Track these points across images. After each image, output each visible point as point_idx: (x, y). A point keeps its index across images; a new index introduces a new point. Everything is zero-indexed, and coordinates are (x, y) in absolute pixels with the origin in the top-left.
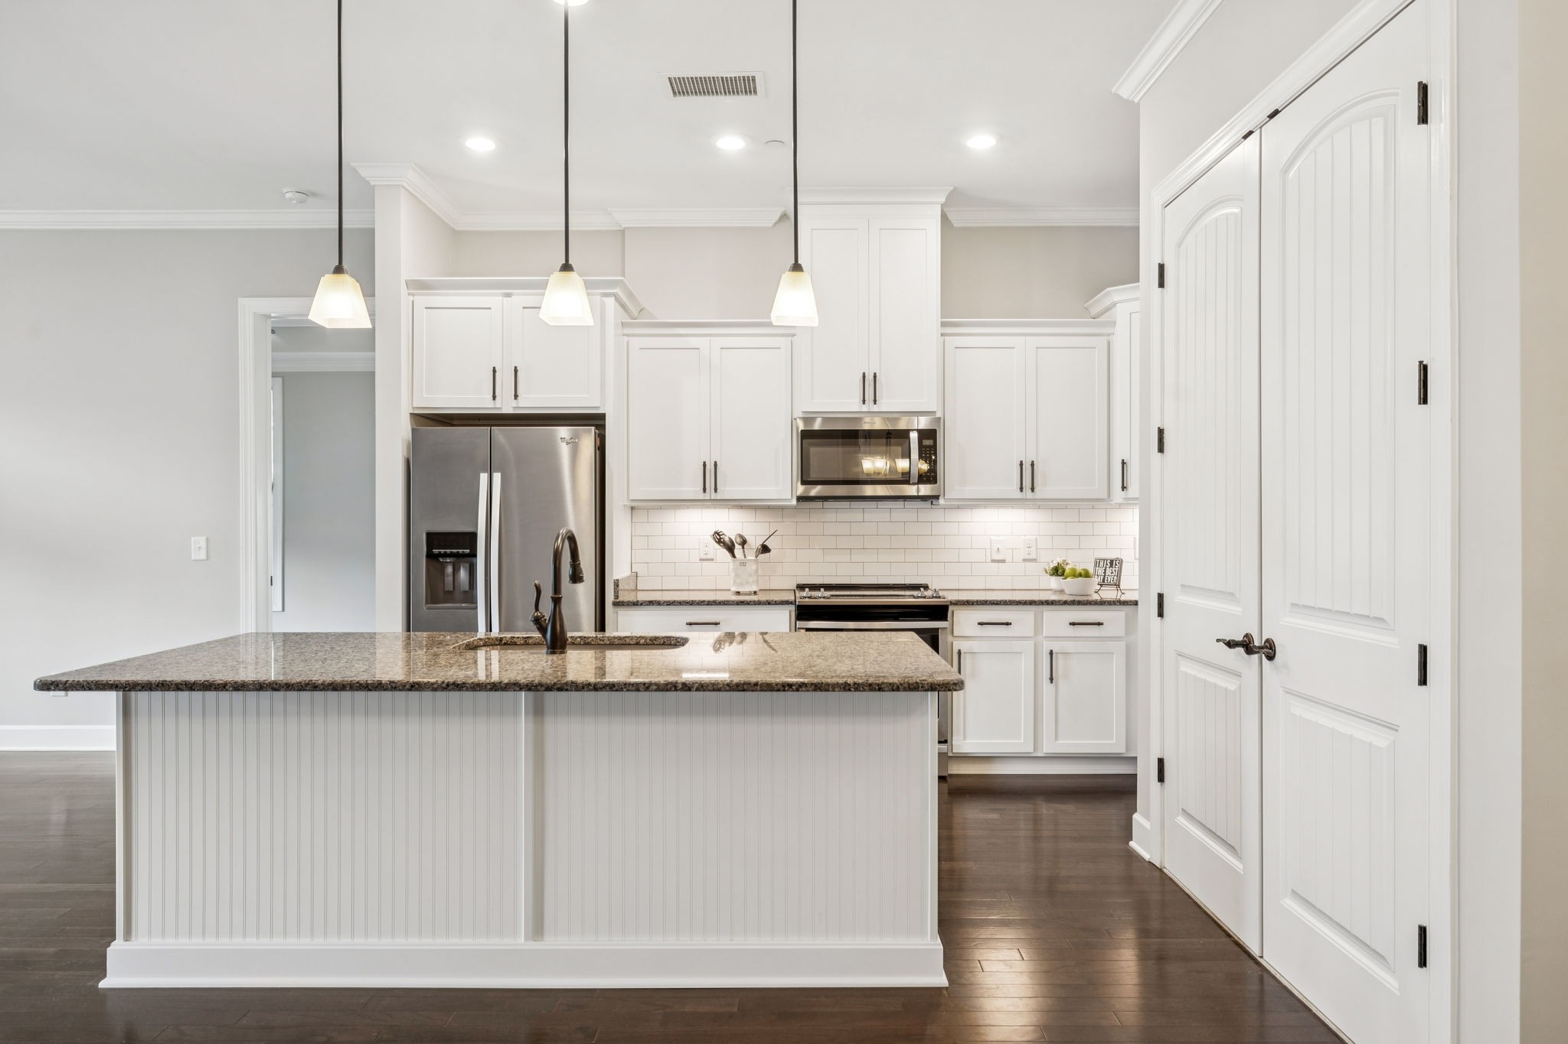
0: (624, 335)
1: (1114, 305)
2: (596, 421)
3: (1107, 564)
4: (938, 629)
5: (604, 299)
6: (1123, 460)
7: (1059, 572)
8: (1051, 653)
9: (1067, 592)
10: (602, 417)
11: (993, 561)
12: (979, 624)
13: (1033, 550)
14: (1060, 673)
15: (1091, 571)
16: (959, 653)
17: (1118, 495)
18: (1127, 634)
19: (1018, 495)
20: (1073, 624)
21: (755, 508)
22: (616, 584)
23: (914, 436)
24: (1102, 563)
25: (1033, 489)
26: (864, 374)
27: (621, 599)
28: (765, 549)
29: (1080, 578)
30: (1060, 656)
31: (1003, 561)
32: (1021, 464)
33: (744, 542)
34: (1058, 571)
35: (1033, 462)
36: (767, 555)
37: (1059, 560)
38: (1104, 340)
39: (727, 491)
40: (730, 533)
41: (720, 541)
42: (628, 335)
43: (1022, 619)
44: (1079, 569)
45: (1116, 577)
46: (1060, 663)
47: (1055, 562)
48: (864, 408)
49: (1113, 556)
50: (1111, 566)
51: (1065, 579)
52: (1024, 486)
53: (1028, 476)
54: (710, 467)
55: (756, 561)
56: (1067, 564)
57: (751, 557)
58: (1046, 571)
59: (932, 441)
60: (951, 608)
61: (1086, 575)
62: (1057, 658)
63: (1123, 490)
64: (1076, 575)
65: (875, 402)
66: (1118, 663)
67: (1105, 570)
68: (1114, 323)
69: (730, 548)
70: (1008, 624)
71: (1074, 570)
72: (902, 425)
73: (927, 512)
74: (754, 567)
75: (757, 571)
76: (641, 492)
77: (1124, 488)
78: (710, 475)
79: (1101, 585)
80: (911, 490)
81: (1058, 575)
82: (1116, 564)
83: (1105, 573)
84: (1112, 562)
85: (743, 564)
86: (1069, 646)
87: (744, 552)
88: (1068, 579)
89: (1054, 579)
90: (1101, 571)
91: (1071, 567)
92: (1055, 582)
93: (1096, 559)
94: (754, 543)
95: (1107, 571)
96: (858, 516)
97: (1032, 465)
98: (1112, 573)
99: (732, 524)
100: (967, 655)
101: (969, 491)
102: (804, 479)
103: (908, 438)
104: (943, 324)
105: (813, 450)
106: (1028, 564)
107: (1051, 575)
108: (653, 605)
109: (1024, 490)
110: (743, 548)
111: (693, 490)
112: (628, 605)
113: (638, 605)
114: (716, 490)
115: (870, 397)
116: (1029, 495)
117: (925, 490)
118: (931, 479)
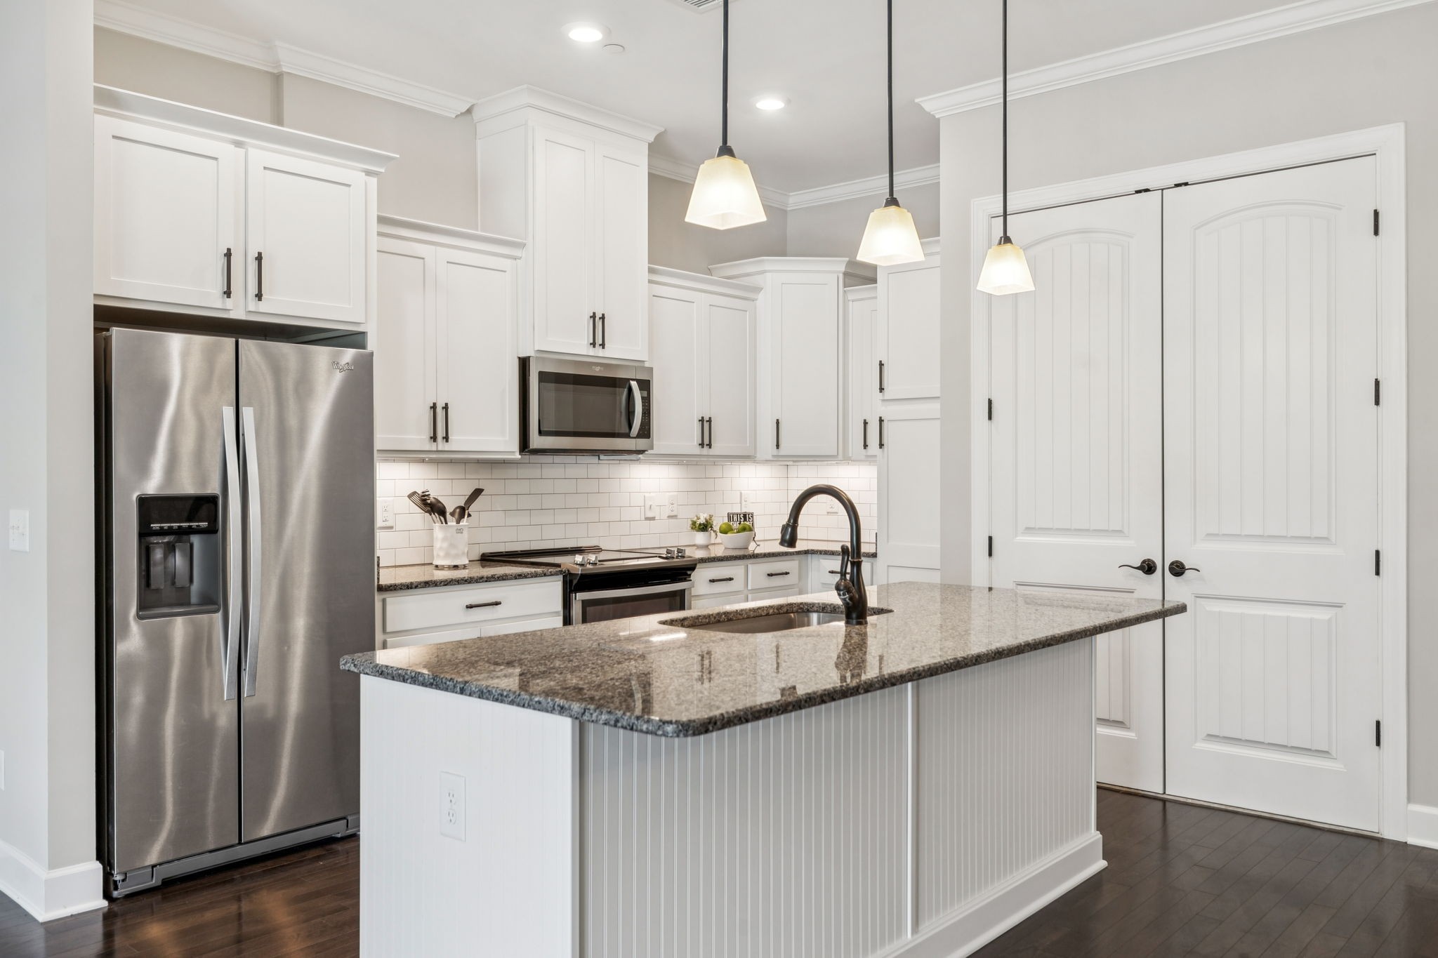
1: (761, 272)
3: (740, 518)
4: (685, 590)
5: (369, 179)
6: (779, 420)
10: (363, 337)
11: (646, 519)
12: (710, 581)
19: (697, 451)
23: (636, 386)
24: (735, 518)
25: (710, 445)
26: (593, 313)
31: (653, 519)
32: (703, 420)
35: (710, 418)
38: (752, 304)
42: (381, 234)
48: (592, 352)
49: (747, 511)
50: (744, 520)
51: (709, 534)
52: (704, 442)
53: (707, 432)
54: (439, 411)
56: (712, 519)
59: (646, 392)
63: (778, 448)
68: (759, 290)
70: (731, 579)
74: (467, 534)
77: (777, 445)
78: (440, 420)
82: (749, 518)
84: (745, 516)
95: (739, 525)
97: (710, 421)
102: (542, 429)
104: (651, 270)
111: (420, 439)
112: (401, 589)
113: (411, 588)
114: (446, 438)
115: (599, 340)
116: (706, 452)
117: (641, 444)
118: (647, 433)
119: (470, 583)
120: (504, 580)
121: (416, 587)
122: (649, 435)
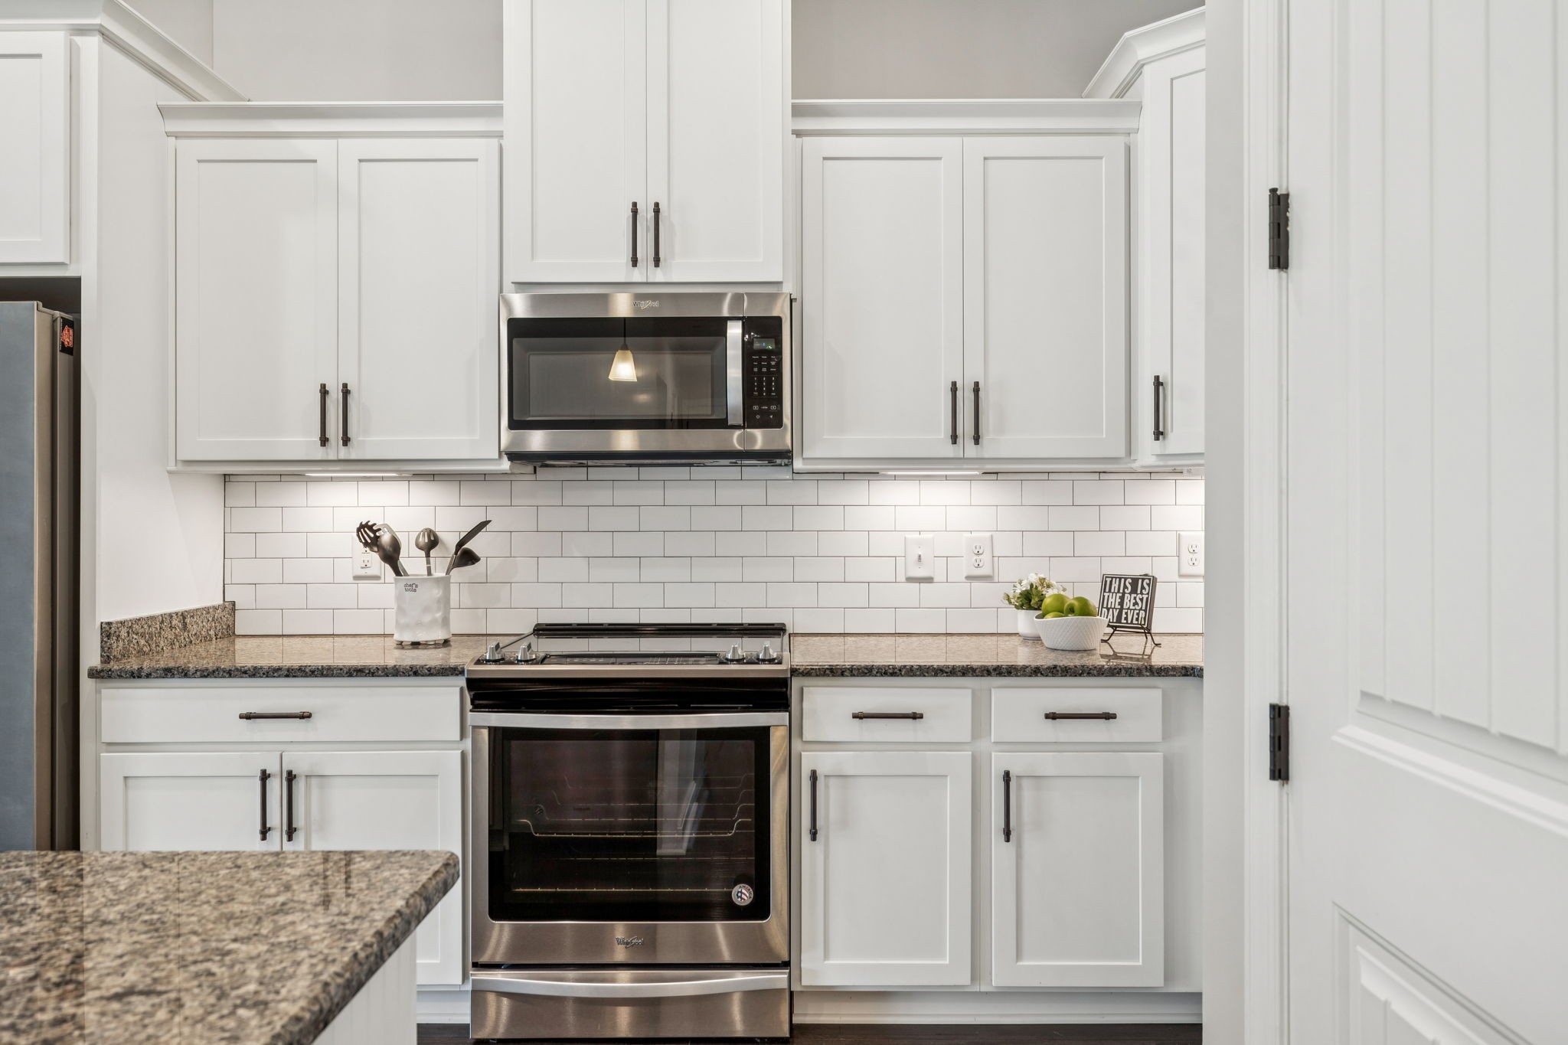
0: (168, 134)
1: (1138, 70)
3: (1125, 587)
4: (769, 727)
5: (78, 40)
6: (1157, 378)
7: (1033, 602)
8: (1007, 777)
9: (1047, 643)
10: (75, 284)
11: (910, 580)
12: (855, 716)
13: (986, 558)
14: (1027, 817)
15: (1094, 601)
16: (814, 776)
17: (1148, 451)
18: (1166, 735)
19: (949, 451)
20: (1052, 716)
21: (441, 476)
23: (735, 331)
24: (1115, 585)
25: (977, 439)
26: (635, 204)
28: (466, 557)
29: (1071, 617)
30: (1025, 783)
31: (929, 580)
32: (954, 388)
34: (1030, 600)
35: (977, 384)
36: (469, 570)
37: (1033, 578)
38: (1119, 141)
39: (369, 443)
41: (372, 543)
42: (177, 136)
43: (946, 706)
44: (1070, 596)
45: (1142, 613)
46: (1025, 797)
47: (1024, 583)
48: (637, 274)
49: (1137, 571)
50: (1134, 591)
51: (1042, 616)
52: (959, 431)
53: (968, 412)
54: (332, 396)
55: (447, 582)
56: (1049, 586)
58: (1009, 600)
59: (770, 341)
60: (796, 683)
61: (1083, 609)
62: (1019, 788)
63: (1157, 439)
64: (1064, 609)
65: (657, 262)
66: (1147, 800)
67: (1122, 598)
68: (1139, 107)
69: (391, 556)
70: (916, 716)
71: (1060, 599)
72: (711, 310)
74: (431, 594)
77: (1158, 434)
78: (335, 414)
79: (1115, 628)
80: (735, 440)
81: (1031, 608)
82: (1143, 588)
83: (1121, 603)
84: (1135, 581)
86: (1046, 763)
87: (428, 562)
88: (1049, 618)
89: (1023, 615)
90: (1113, 600)
91: (1055, 592)
92: (1024, 622)
93: (1105, 577)
95: (1126, 600)
96: (653, 494)
97: (976, 389)
98: (1136, 604)
100: (832, 781)
101: (851, 442)
102: (515, 418)
103: (723, 333)
104: (798, 111)
105: (536, 360)
106: (977, 585)
107: (1017, 607)
108: (173, 676)
109: (960, 440)
110: (428, 555)
111: (301, 441)
112: (120, 676)
113: (140, 677)
114: (346, 441)
115: (645, 250)
116: (971, 450)
117: (760, 439)
118: (774, 420)
119: (253, 676)
120: (322, 675)
121: (148, 676)
122: (778, 423)
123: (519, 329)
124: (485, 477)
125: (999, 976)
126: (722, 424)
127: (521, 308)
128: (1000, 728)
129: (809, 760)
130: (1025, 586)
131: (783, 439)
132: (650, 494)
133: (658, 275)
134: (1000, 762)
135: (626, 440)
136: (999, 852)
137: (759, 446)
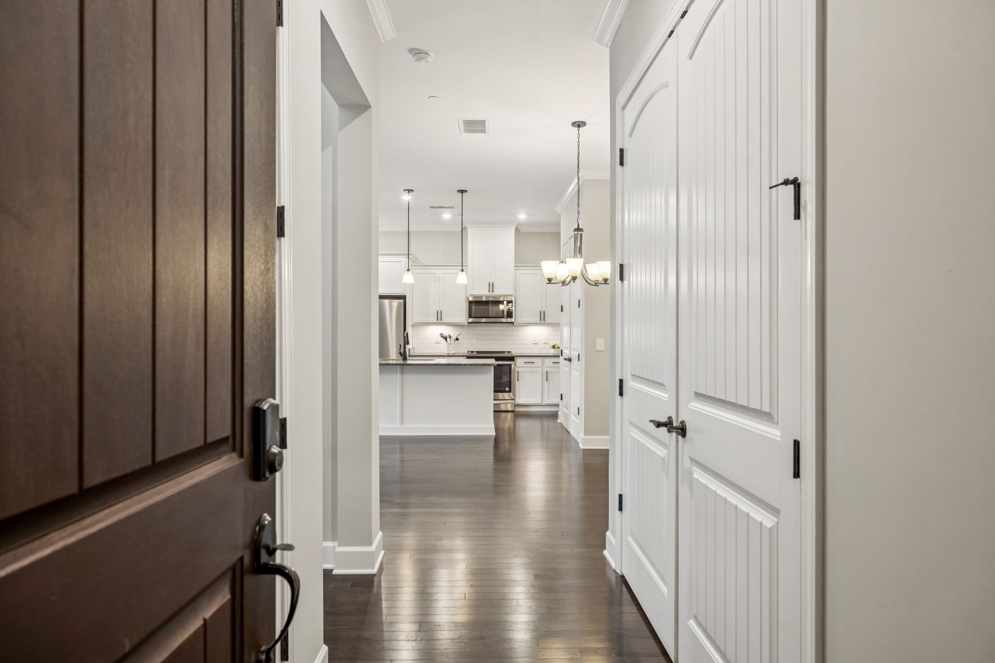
2: (403, 298)
8: (547, 372)
10: (405, 296)
11: (534, 344)
13: (547, 340)
14: (550, 378)
16: (518, 371)
19: (540, 322)
20: (554, 363)
21: (454, 325)
22: (409, 350)
23: (505, 303)
25: (544, 320)
27: (411, 354)
28: (457, 339)
31: (537, 344)
32: (541, 312)
33: (450, 337)
34: (554, 347)
36: (458, 341)
37: (555, 343)
39: (445, 320)
40: (446, 334)
41: (442, 337)
42: (413, 269)
43: (538, 361)
46: (550, 375)
48: (489, 294)
53: (543, 316)
54: (439, 312)
55: (454, 343)
56: (557, 345)
57: (453, 342)
58: (549, 347)
59: (511, 304)
60: (515, 358)
62: (549, 373)
65: (493, 292)
69: (446, 339)
70: (533, 363)
72: (501, 299)
73: (511, 328)
74: (453, 345)
75: (454, 347)
76: (417, 320)
78: (439, 315)
80: (504, 320)
85: (450, 344)
86: (551, 369)
87: (450, 340)
89: (553, 350)
92: (550, 350)
94: (454, 337)
97: (544, 312)
99: (446, 331)
100: (521, 372)
101: (524, 320)
102: (471, 316)
104: (515, 266)
105: (473, 307)
106: (545, 344)
108: (421, 356)
109: (541, 320)
111: (434, 320)
114: (441, 319)
115: (491, 290)
116: (543, 322)
117: (509, 320)
118: (511, 317)
122: (512, 317)
123: (470, 302)
124: (463, 326)
125: (546, 402)
126: (503, 317)
127: (471, 299)
128: (546, 365)
129: (517, 369)
130: (553, 345)
131: (513, 320)
132: (488, 328)
133: (493, 294)
134: (546, 369)
135: (484, 320)
136: (546, 383)
137: (508, 321)
